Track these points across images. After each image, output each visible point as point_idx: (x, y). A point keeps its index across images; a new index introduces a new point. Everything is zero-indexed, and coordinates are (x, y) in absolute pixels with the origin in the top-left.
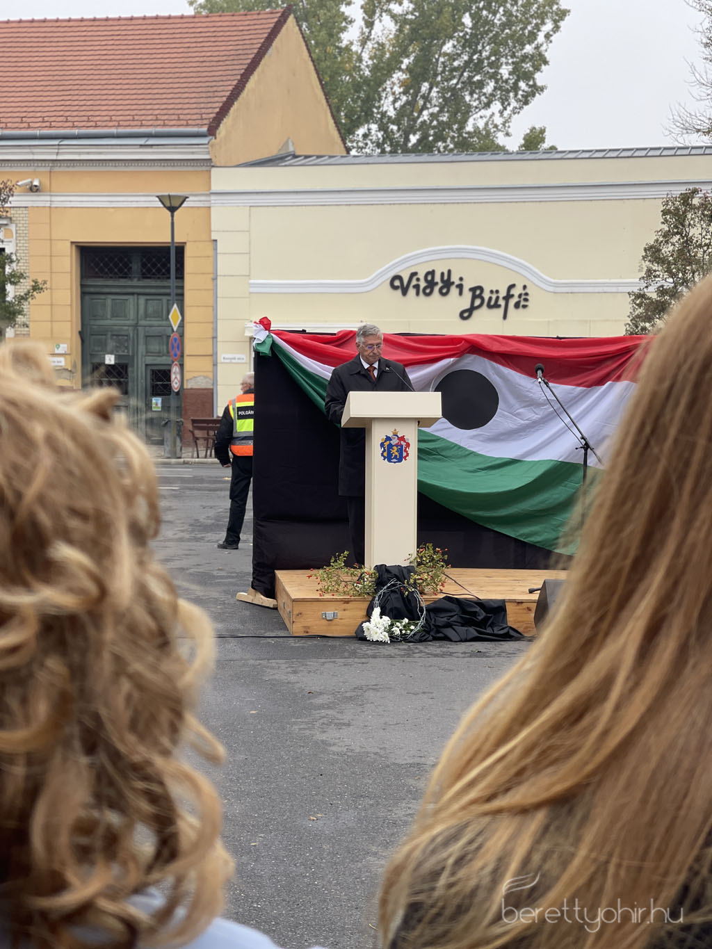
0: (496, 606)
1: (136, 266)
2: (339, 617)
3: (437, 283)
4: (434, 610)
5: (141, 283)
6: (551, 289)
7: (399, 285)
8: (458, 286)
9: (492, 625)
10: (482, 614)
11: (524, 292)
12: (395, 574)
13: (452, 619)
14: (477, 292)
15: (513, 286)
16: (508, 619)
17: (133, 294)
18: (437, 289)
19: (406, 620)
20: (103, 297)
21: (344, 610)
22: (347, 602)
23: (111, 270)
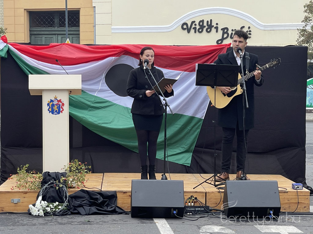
0: (110, 194)
1: (56, 21)
2: (21, 202)
3: (205, 26)
4: (74, 197)
5: (59, 29)
6: (263, 28)
7: (186, 28)
8: (215, 28)
9: (107, 206)
10: (101, 199)
11: (249, 30)
12: (53, 177)
13: (83, 202)
14: (225, 30)
15: (243, 27)
16: (118, 202)
17: (55, 34)
18: (205, 29)
19: (57, 203)
20: (41, 36)
21: (24, 198)
22: (26, 193)
23: (44, 23)
